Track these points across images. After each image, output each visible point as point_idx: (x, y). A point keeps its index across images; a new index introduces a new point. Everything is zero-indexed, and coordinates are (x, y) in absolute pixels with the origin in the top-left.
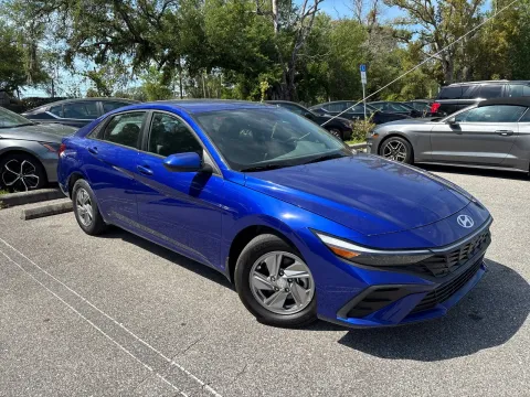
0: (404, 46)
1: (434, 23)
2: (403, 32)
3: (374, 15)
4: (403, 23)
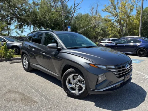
1: (117, 17)
2: (108, 20)
3: (96, 14)
4: (109, 17)
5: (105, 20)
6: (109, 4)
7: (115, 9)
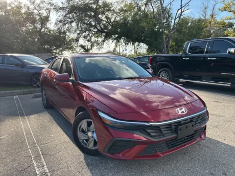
2: (229, 23)
4: (230, 19)
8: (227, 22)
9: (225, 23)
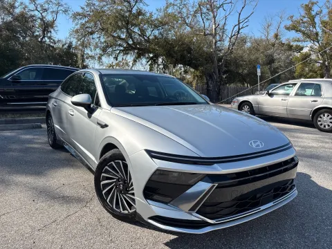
0: (298, 55)
1: (318, 42)
2: (297, 46)
3: (276, 36)
4: (298, 41)
5: (290, 48)
6: (299, 14)
7: (314, 25)
8: (294, 44)
9: (292, 46)
